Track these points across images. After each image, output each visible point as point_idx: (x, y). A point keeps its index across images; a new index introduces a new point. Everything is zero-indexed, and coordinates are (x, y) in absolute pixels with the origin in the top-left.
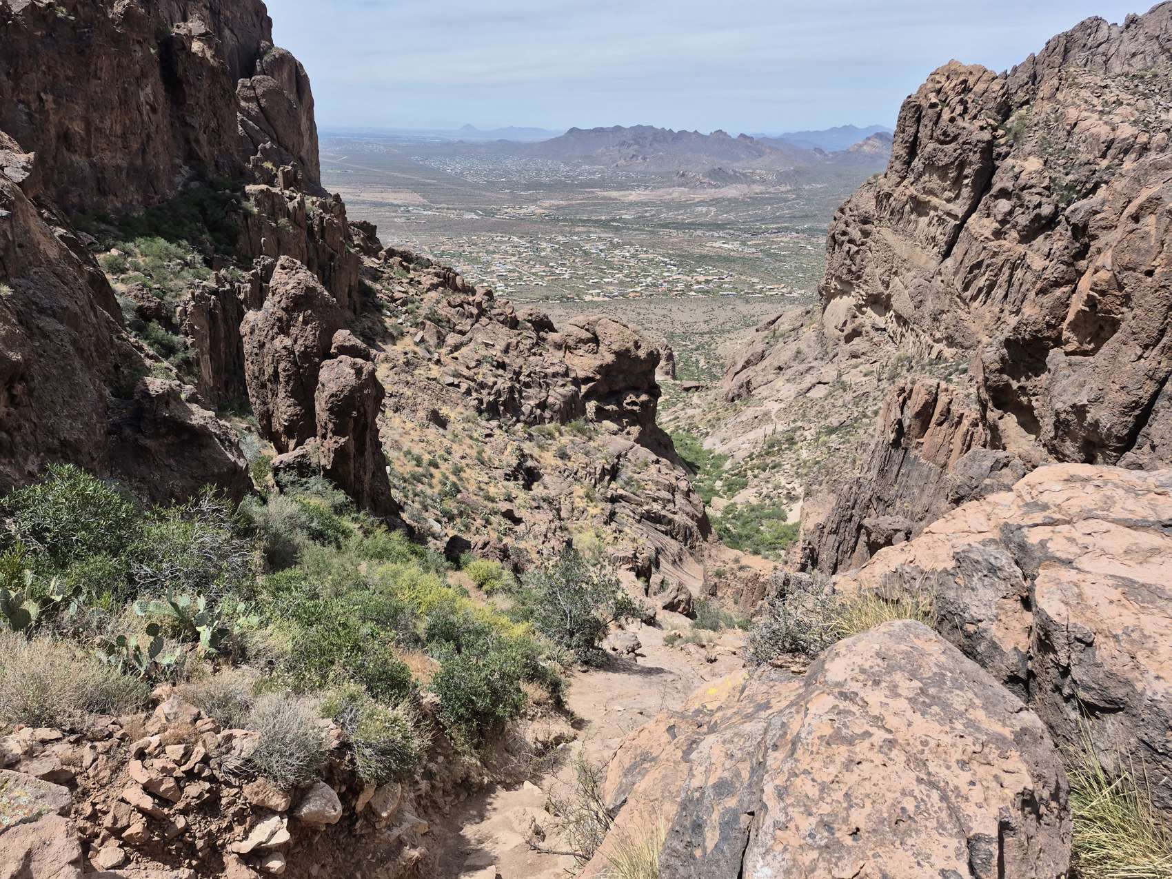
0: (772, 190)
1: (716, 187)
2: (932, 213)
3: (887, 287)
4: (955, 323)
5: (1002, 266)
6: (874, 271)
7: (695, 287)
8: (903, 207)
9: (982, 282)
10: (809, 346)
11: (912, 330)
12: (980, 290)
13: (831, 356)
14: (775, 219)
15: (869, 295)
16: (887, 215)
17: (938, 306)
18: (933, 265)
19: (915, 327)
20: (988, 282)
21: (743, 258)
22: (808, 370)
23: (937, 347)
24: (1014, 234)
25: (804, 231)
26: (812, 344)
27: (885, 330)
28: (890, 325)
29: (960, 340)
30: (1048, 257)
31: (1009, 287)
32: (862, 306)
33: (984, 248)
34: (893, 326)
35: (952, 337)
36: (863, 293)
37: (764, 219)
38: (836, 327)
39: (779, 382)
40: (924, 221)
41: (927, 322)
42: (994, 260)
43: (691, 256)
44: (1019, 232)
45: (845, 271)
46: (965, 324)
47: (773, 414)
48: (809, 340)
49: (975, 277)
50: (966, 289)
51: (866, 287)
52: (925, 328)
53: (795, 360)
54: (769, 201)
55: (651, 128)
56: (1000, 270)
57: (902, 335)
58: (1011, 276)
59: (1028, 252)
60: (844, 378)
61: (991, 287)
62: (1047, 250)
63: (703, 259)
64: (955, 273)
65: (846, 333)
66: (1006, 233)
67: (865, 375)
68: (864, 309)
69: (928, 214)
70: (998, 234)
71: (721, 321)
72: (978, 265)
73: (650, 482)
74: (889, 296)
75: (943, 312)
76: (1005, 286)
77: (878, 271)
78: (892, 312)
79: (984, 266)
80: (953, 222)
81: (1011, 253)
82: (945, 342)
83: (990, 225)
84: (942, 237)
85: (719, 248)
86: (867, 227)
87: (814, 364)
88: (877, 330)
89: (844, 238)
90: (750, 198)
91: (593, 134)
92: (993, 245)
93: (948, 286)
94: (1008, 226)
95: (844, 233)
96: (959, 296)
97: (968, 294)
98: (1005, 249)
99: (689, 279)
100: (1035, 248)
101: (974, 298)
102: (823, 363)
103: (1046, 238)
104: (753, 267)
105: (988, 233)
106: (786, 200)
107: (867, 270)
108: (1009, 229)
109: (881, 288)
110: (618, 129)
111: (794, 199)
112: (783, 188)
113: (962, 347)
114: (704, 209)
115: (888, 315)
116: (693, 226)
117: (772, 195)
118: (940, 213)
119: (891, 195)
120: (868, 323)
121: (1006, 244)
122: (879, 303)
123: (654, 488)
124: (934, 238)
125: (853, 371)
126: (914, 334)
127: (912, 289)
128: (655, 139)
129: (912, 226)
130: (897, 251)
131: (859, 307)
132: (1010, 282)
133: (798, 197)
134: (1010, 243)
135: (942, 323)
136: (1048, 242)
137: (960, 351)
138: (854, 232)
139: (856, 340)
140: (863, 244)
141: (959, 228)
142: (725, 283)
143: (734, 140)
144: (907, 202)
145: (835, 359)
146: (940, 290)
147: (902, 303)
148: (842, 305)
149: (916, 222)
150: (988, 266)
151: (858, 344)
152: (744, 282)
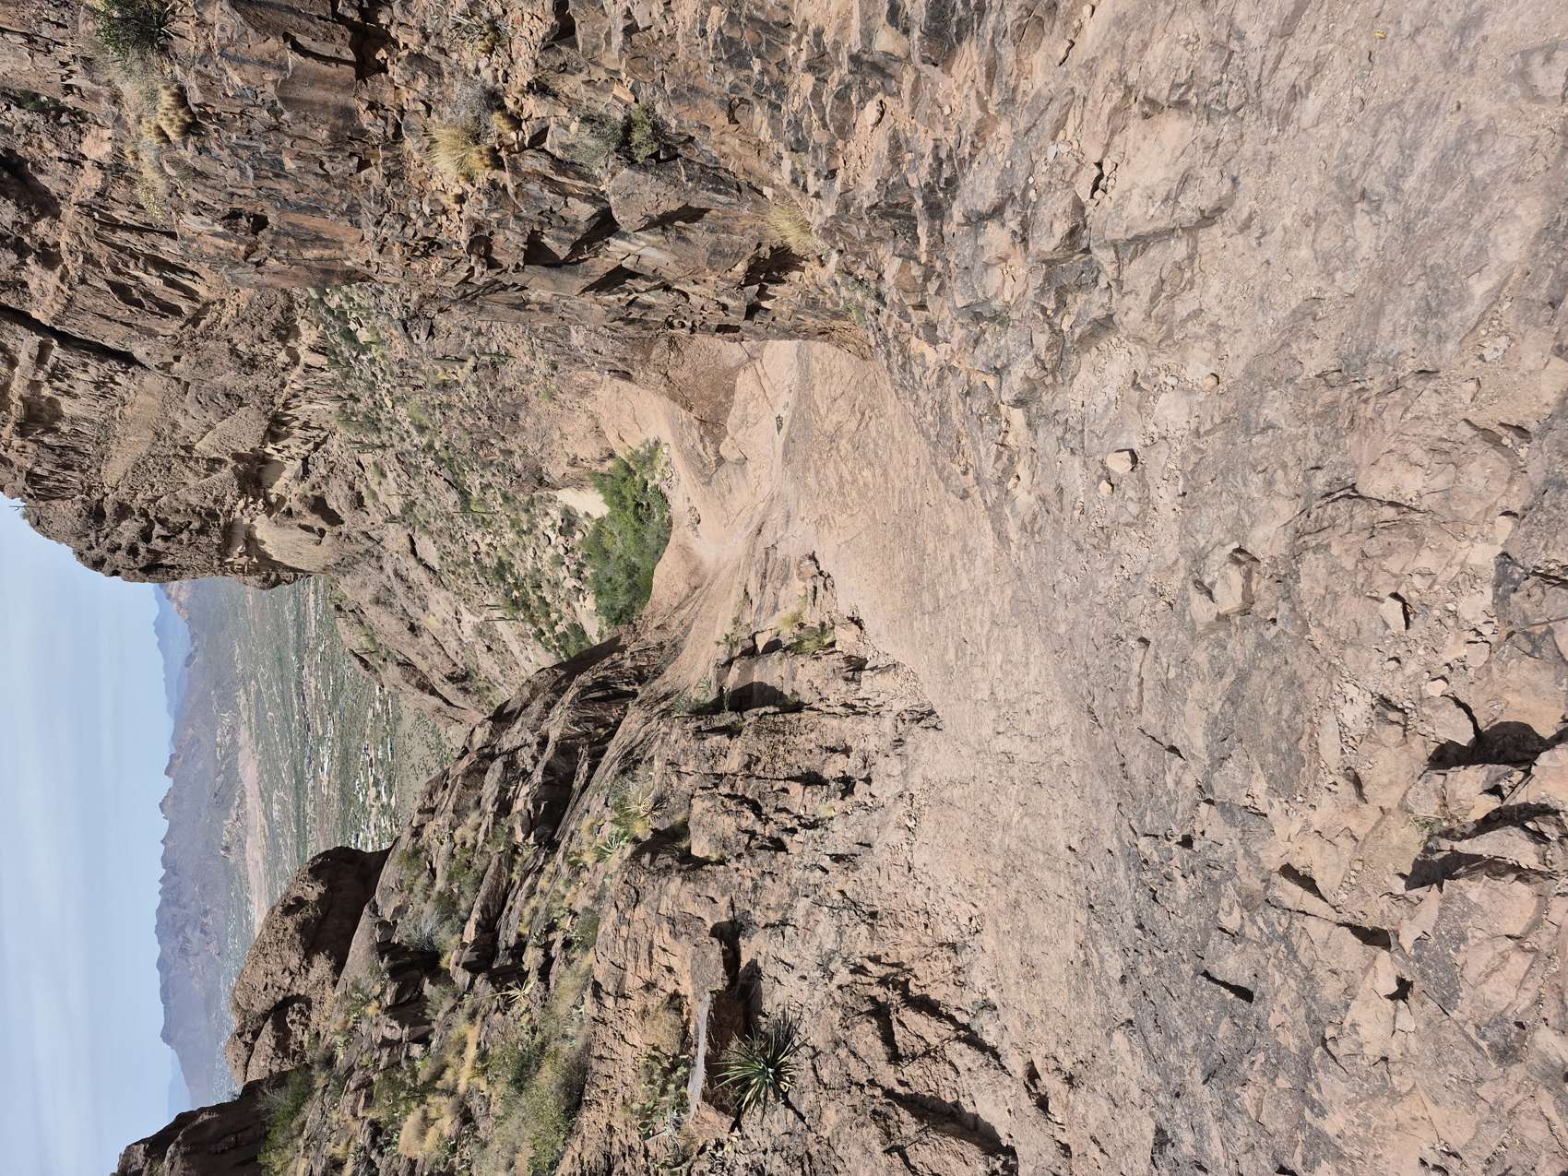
0: (245, 716)
1: (243, 798)
2: (46, 391)
3: (220, 461)
4: (246, 326)
5: (112, 245)
6: (192, 489)
7: (385, 799)
8: (51, 448)
9: (153, 281)
10: (364, 585)
11: (286, 406)
12: (171, 283)
13: (369, 544)
14: (286, 702)
15: (243, 491)
16: (74, 477)
17: (225, 361)
18: (153, 381)
19: (279, 401)
20: (151, 270)
21: (341, 737)
22: (403, 579)
23: (307, 357)
24: (42, 227)
25: (301, 659)
26: (359, 580)
27: (305, 460)
28: (294, 451)
29: (276, 313)
30: (77, 163)
31: (153, 231)
32: (267, 503)
33: (83, 281)
34: (295, 445)
35: (275, 330)
36: (241, 503)
37: (286, 719)
38: (318, 543)
39: (430, 622)
40: (67, 406)
41: (260, 378)
42: (103, 261)
43: (344, 813)
44: (37, 219)
45: (204, 539)
46: (244, 306)
47: (476, 620)
48: (352, 588)
49: (148, 295)
50: (176, 311)
51: (229, 498)
52: (276, 382)
53: (391, 605)
54: (261, 716)
55: (159, 911)
56: (121, 249)
57: (306, 426)
58: (128, 228)
59: (74, 200)
60: (396, 511)
61: (160, 264)
62: (61, 165)
63: (346, 797)
64: (152, 334)
65: (323, 525)
66: (43, 244)
67: (383, 475)
68: (273, 499)
69: (50, 400)
70: (49, 258)
71: (427, 751)
72: (121, 291)
73: (458, 833)
74: (237, 457)
75: (233, 351)
76: (150, 238)
77: (192, 481)
78: (269, 450)
79: (120, 279)
80: (56, 352)
81: (82, 230)
82: (292, 343)
83: (38, 278)
84: (92, 370)
85: (329, 774)
86: (108, 509)
87: (389, 570)
88: (306, 472)
89: (142, 551)
90: (257, 744)
91: (172, 1002)
92: (73, 265)
93: (179, 345)
94: (27, 240)
95: (133, 551)
96: (195, 321)
97: (184, 305)
98: (75, 243)
99: (374, 811)
100: (62, 187)
101: (191, 295)
102: (385, 555)
103: (42, 171)
104: (353, 720)
105: (52, 279)
106: (259, 692)
107: (194, 500)
108: (32, 237)
109: (225, 472)
110: (161, 964)
111: (257, 682)
112: (242, 700)
113: (290, 309)
114: (276, 807)
115: (277, 457)
116: (300, 820)
117: (253, 714)
118: (41, 376)
119: (30, 474)
120: (298, 489)
121: (65, 239)
122: (254, 475)
123: (473, 818)
124: (98, 385)
125: (382, 498)
126: (294, 402)
127: (211, 416)
128: (176, 903)
129: (85, 428)
130: (143, 450)
131: (270, 508)
132: (140, 230)
133: (254, 676)
134: (63, 232)
135: (256, 350)
136: (49, 167)
137: (300, 311)
138: (127, 534)
139: (332, 504)
140: (144, 514)
141: (66, 340)
142: (376, 756)
143: (175, 782)
144: (36, 442)
145: (373, 534)
146: (193, 360)
147: (244, 431)
148: (275, 538)
149: (73, 420)
150: (117, 271)
151: (337, 499)
152: (374, 728)
